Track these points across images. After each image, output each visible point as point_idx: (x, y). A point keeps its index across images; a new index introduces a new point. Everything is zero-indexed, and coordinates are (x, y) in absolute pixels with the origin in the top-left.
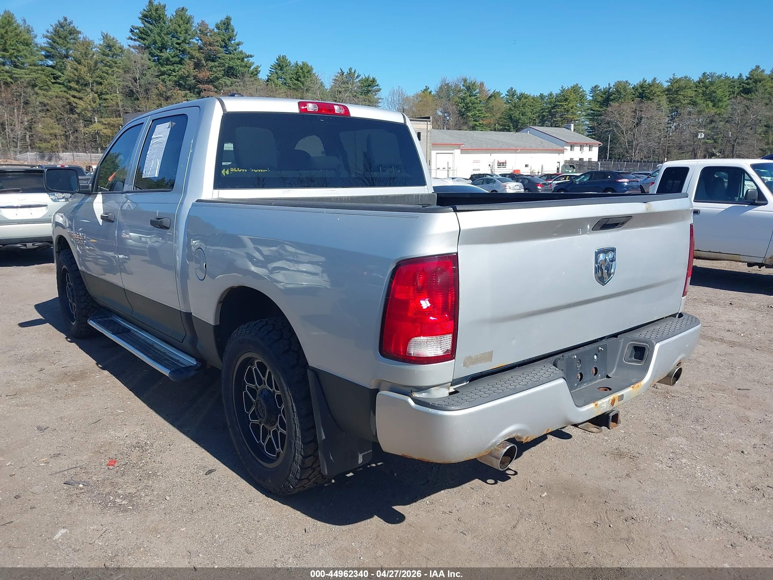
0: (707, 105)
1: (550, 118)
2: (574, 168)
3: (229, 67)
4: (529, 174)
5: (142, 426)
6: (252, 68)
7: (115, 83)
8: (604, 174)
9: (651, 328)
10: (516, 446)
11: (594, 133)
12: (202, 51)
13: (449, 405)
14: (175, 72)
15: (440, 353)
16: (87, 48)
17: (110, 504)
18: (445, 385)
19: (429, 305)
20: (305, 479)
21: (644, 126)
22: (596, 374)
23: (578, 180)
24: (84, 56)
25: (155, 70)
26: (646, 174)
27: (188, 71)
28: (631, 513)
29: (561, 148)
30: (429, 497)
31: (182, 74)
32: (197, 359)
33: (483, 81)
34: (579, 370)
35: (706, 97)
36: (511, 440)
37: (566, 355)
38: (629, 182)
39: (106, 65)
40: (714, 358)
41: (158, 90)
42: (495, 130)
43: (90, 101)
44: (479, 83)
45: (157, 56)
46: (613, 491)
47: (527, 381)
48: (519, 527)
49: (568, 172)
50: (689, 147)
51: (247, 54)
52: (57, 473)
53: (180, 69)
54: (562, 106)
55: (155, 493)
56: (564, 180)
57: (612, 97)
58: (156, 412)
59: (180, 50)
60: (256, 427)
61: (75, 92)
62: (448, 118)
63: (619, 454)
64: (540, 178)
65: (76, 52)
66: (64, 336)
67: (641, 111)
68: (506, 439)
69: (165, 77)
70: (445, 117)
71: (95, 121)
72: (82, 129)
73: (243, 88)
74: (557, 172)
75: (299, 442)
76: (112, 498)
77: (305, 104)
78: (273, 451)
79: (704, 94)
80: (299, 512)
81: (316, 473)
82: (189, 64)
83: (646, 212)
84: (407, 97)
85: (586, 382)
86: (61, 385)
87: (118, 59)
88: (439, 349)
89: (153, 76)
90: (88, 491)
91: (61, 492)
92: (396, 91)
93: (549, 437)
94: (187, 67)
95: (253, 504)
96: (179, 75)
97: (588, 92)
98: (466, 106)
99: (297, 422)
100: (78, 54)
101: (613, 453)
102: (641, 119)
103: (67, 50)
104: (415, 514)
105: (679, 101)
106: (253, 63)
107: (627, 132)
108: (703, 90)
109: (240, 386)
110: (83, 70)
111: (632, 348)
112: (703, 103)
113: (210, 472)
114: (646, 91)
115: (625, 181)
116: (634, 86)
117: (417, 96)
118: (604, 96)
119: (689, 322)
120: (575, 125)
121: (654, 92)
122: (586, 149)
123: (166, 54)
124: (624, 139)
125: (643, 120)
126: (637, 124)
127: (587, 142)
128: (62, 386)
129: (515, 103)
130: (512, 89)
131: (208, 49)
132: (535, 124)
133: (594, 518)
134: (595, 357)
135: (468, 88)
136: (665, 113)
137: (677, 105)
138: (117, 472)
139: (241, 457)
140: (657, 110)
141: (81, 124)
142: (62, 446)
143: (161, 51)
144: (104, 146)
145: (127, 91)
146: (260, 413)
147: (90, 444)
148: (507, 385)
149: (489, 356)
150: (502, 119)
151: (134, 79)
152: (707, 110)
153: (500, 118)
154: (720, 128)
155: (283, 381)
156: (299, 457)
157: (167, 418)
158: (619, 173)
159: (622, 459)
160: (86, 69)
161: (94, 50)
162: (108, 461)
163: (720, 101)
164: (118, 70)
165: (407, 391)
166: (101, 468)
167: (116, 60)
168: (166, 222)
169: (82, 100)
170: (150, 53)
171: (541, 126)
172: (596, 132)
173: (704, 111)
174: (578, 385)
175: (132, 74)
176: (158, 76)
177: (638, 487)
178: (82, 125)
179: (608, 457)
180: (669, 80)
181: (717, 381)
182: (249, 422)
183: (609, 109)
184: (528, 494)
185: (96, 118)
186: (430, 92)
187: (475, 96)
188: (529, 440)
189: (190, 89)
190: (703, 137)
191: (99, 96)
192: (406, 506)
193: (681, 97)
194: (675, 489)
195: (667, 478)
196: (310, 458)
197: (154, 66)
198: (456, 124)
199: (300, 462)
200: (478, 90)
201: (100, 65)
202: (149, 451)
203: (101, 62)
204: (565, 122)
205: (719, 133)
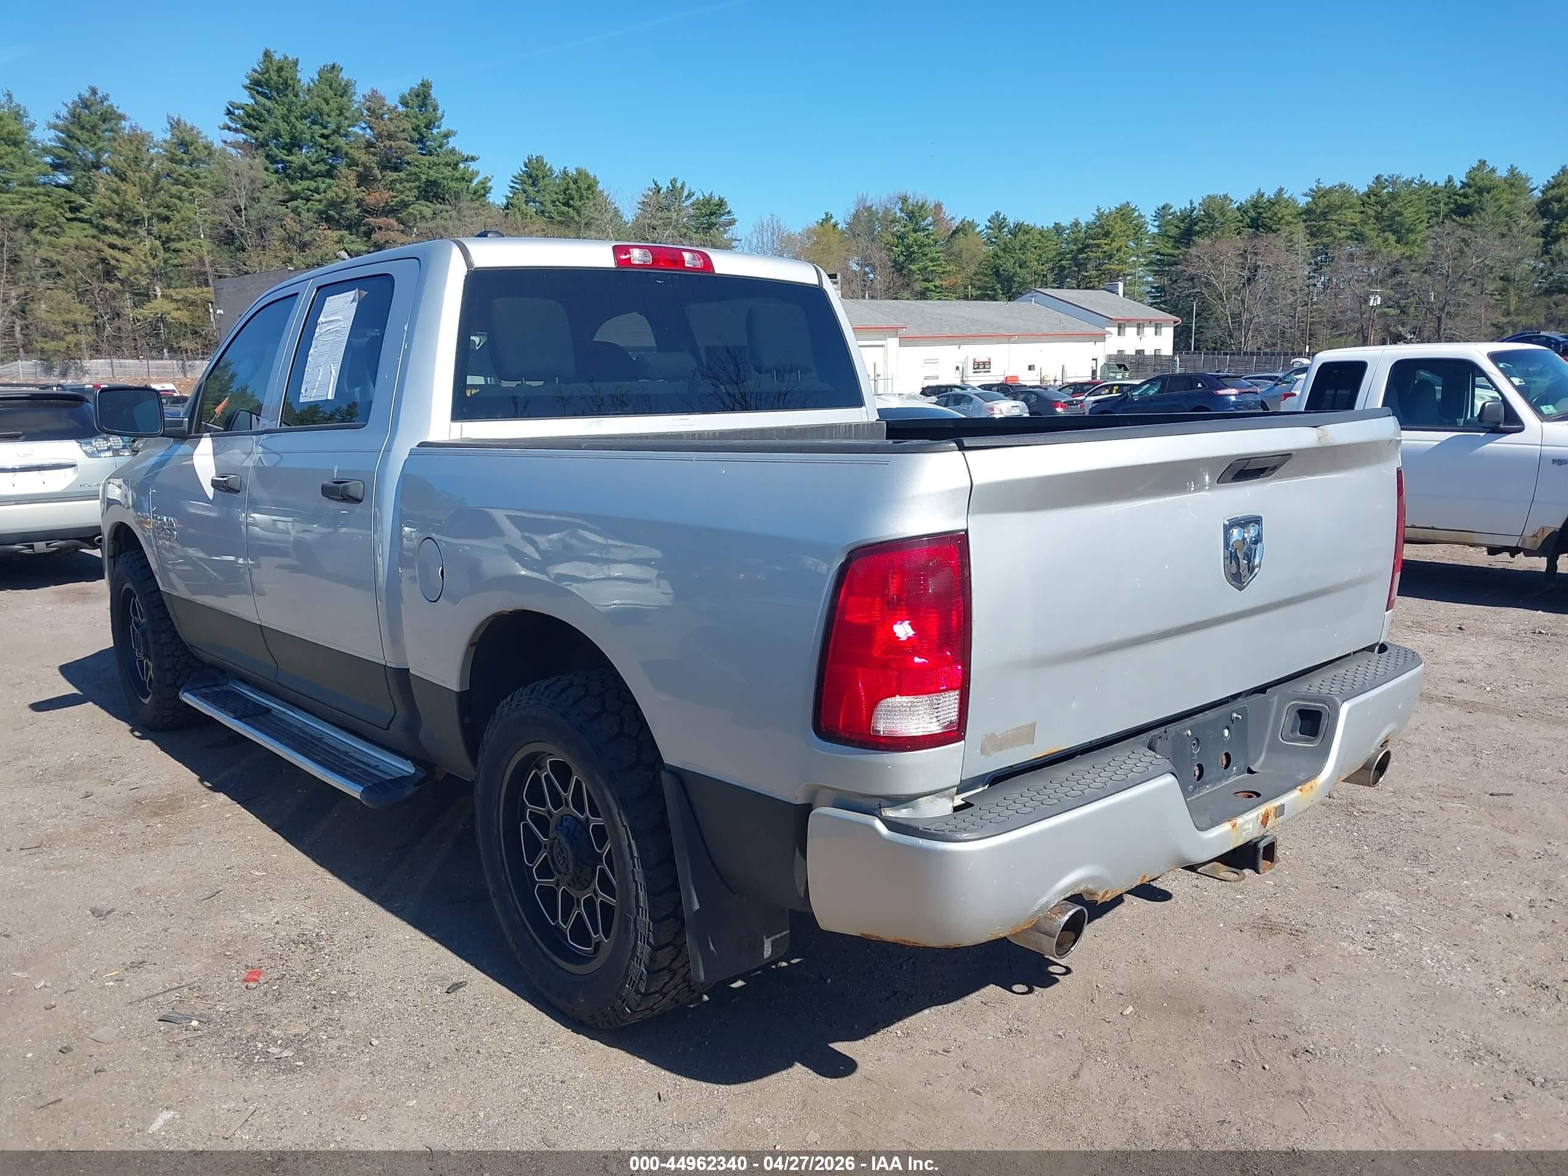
0: (1386, 240)
1: (1074, 271)
2: (1126, 369)
3: (428, 181)
4: (1038, 383)
5: (307, 901)
6: (475, 182)
7: (197, 218)
8: (1188, 380)
9: (1329, 674)
10: (1085, 910)
11: (1163, 299)
12: (372, 150)
13: (957, 830)
14: (318, 194)
15: (935, 728)
16: (138, 149)
17: (257, 1057)
18: (947, 792)
19: (911, 633)
20: (656, 992)
21: (1261, 284)
22: (1226, 767)
23: (1137, 393)
24: (132, 164)
25: (277, 190)
26: (1271, 378)
27: (344, 190)
28: (1302, 1041)
29: (1098, 331)
30: (901, 1023)
31: (332, 198)
32: (416, 762)
33: (941, 200)
34: (1196, 758)
35: (1383, 224)
36: (1076, 899)
37: (1172, 728)
38: (1240, 394)
39: (177, 182)
40: (1438, 735)
41: (285, 230)
42: (966, 298)
43: (145, 255)
44: (933, 204)
45: (282, 161)
46: (1264, 999)
47: (1103, 780)
48: (1085, 1075)
49: (1115, 379)
50: (1351, 324)
51: (465, 154)
52: (143, 1000)
53: (330, 186)
54: (1098, 246)
55: (348, 1032)
56: (1109, 393)
57: (1197, 228)
58: (333, 872)
59: (328, 149)
60: (549, 895)
61: (115, 237)
62: (871, 276)
63: (1267, 927)
64: (1059, 390)
65: (116, 157)
66: (125, 726)
67: (1256, 254)
68: (1067, 895)
69: (299, 203)
70: (866, 274)
71: (156, 295)
72: (129, 312)
73: (457, 222)
74: (1093, 378)
75: (644, 919)
76: (260, 1045)
77: (626, 250)
78: (586, 940)
79: (1378, 217)
80: (643, 1061)
81: (677, 979)
82: (346, 178)
83: (1318, 445)
84: (789, 236)
85: (1210, 782)
86: (132, 824)
87: (202, 170)
88: (935, 720)
89: (273, 202)
90: (211, 1034)
91: (155, 1038)
92: (766, 224)
93: (1128, 898)
94: (343, 181)
95: (548, 1048)
96: (328, 200)
97: (1149, 218)
98: (907, 250)
99: (639, 877)
100: (120, 162)
101: (1256, 925)
102: (1256, 271)
103: (99, 152)
104: (876, 1058)
105: (1329, 233)
106: (478, 173)
107: (1229, 296)
108: (1376, 211)
109: (515, 810)
110: (131, 192)
111: (1294, 714)
112: (1378, 236)
113: (456, 987)
114: (1265, 215)
115: (1231, 393)
116: (1241, 204)
117: (810, 232)
118: (1182, 225)
119: (1401, 662)
120: (1125, 285)
121: (1279, 216)
122: (1149, 331)
123: (299, 158)
124: (1225, 309)
125: (1260, 272)
126: (1249, 279)
127: (1151, 318)
128: (133, 826)
129: (1005, 243)
130: (998, 214)
131: (385, 146)
132: (1045, 285)
133: (1231, 1054)
134: (1226, 733)
135: (911, 216)
136: (1303, 258)
137: (1325, 240)
138: (265, 994)
139: (518, 956)
140: (1287, 251)
141: (127, 302)
142: (147, 946)
143: (290, 152)
144: (175, 345)
145: (222, 232)
146: (559, 866)
147: (204, 941)
148: (1066, 789)
149: (1028, 734)
150: (980, 277)
151: (234, 208)
152: (1385, 250)
153: (976, 274)
154: (1412, 286)
155: (609, 797)
156: (644, 950)
157: (355, 883)
158: (1219, 378)
159: (1274, 938)
160: (136, 190)
161: (152, 151)
162: (244, 973)
163: (1409, 231)
164: (202, 191)
165: (872, 805)
166: (231, 987)
167: (197, 171)
168: (355, 489)
169: (129, 253)
170: (268, 156)
171: (1058, 288)
172: (1168, 298)
173: (1380, 251)
174: (1195, 788)
175: (232, 198)
176: (284, 202)
177: (1311, 990)
178: (129, 303)
179: (1247, 935)
180: (1309, 191)
181: (1447, 780)
182: (534, 883)
183: (1193, 251)
184: (1096, 1010)
185: (158, 289)
186: (835, 225)
187: (924, 230)
188: (1109, 897)
189: (349, 228)
190: (1379, 303)
191: (163, 243)
192: (857, 1042)
193: (1334, 225)
194: (1384, 990)
195: (1366, 970)
196: (666, 950)
197: (275, 183)
198: (889, 289)
199: (645, 958)
200: (930, 218)
201: (165, 182)
202: (327, 951)
203: (168, 175)
204: (1106, 278)
205: (1411, 294)
